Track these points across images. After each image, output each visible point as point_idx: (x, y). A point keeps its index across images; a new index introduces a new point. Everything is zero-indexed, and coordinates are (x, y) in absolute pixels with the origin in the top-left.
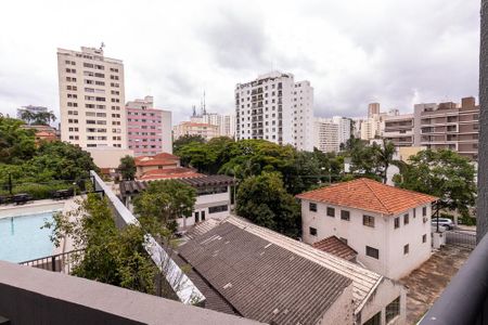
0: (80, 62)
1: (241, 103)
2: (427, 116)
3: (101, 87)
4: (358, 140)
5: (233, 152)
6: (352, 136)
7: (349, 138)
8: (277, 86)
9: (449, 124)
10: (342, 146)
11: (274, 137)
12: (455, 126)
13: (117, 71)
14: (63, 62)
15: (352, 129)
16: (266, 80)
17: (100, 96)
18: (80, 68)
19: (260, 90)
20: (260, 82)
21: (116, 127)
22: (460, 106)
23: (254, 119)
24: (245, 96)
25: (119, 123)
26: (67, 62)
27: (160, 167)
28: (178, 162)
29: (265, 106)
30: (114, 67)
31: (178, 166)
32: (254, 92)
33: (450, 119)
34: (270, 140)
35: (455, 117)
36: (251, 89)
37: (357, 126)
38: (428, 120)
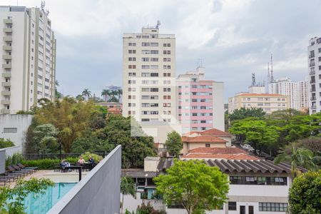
0: (139, 42)
3: (155, 63)
13: (169, 45)
14: (127, 45)
17: (154, 71)
18: (139, 48)
21: (167, 101)
25: (169, 97)
26: (130, 44)
27: (208, 145)
28: (229, 140)
30: (167, 42)
31: (229, 145)
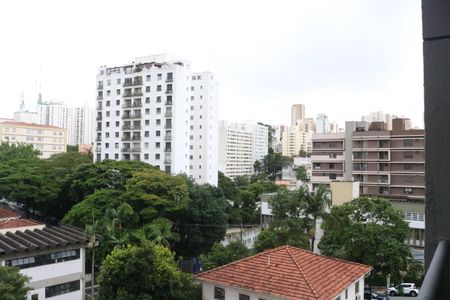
1: (106, 98)
2: (358, 138)
4: (279, 156)
5: (89, 182)
6: (270, 151)
7: (266, 153)
8: (165, 77)
9: (381, 149)
10: (257, 165)
11: (158, 156)
12: (387, 153)
15: (270, 139)
16: (148, 65)
19: (138, 81)
20: (139, 68)
22: (390, 128)
23: (127, 125)
24: (114, 87)
29: (145, 106)
32: (128, 82)
33: (382, 143)
34: (152, 161)
35: (386, 141)
36: (123, 77)
37: (277, 135)
38: (359, 143)
